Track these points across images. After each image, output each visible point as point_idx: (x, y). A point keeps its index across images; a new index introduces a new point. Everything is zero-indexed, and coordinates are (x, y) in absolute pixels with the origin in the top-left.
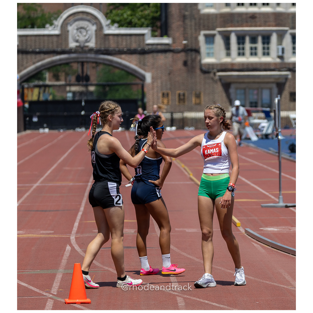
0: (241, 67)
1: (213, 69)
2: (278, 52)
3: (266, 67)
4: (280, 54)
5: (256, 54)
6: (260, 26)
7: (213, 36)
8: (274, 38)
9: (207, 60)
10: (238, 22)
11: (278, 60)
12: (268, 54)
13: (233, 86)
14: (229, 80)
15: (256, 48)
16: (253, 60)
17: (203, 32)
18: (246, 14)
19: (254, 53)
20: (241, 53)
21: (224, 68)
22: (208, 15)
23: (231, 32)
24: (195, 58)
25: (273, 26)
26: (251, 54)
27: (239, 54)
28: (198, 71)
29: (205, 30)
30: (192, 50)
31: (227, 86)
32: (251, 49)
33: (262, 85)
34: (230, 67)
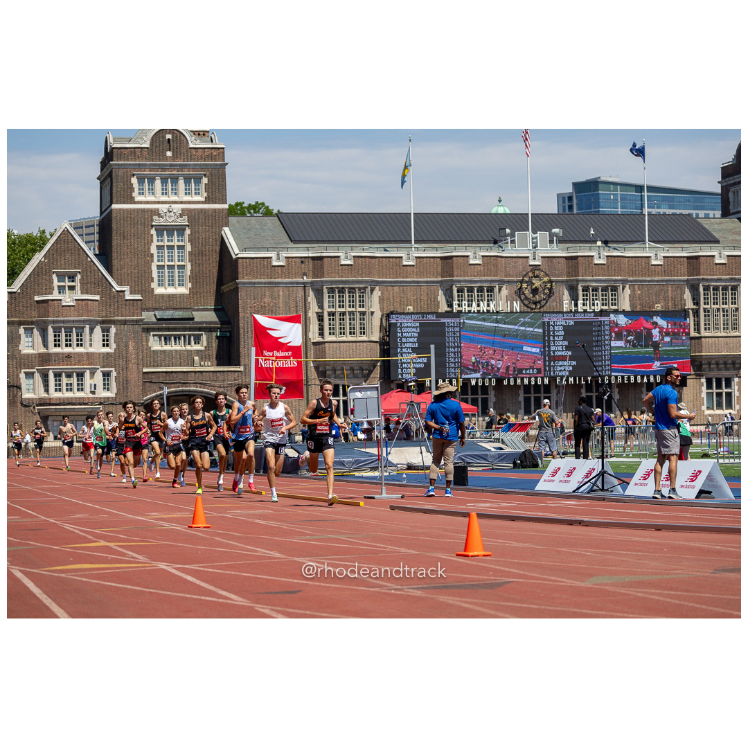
0: (58, 402)
1: (33, 403)
2: (91, 389)
3: (81, 402)
4: (93, 390)
5: (71, 390)
6: (75, 365)
7: (33, 373)
8: (87, 374)
9: (27, 395)
10: (55, 361)
11: (91, 395)
12: (82, 390)
13: (50, 419)
14: (47, 414)
15: (71, 384)
16: (69, 395)
17: (23, 371)
18: (63, 354)
19: (69, 388)
20: (58, 389)
21: (42, 402)
22: (28, 355)
23: (49, 369)
24: (17, 394)
25: (86, 365)
26: (67, 390)
27: (56, 390)
28: (19, 405)
29: (25, 369)
30: (14, 386)
31: (45, 419)
32: (67, 384)
33: (77, 418)
34: (48, 401)
